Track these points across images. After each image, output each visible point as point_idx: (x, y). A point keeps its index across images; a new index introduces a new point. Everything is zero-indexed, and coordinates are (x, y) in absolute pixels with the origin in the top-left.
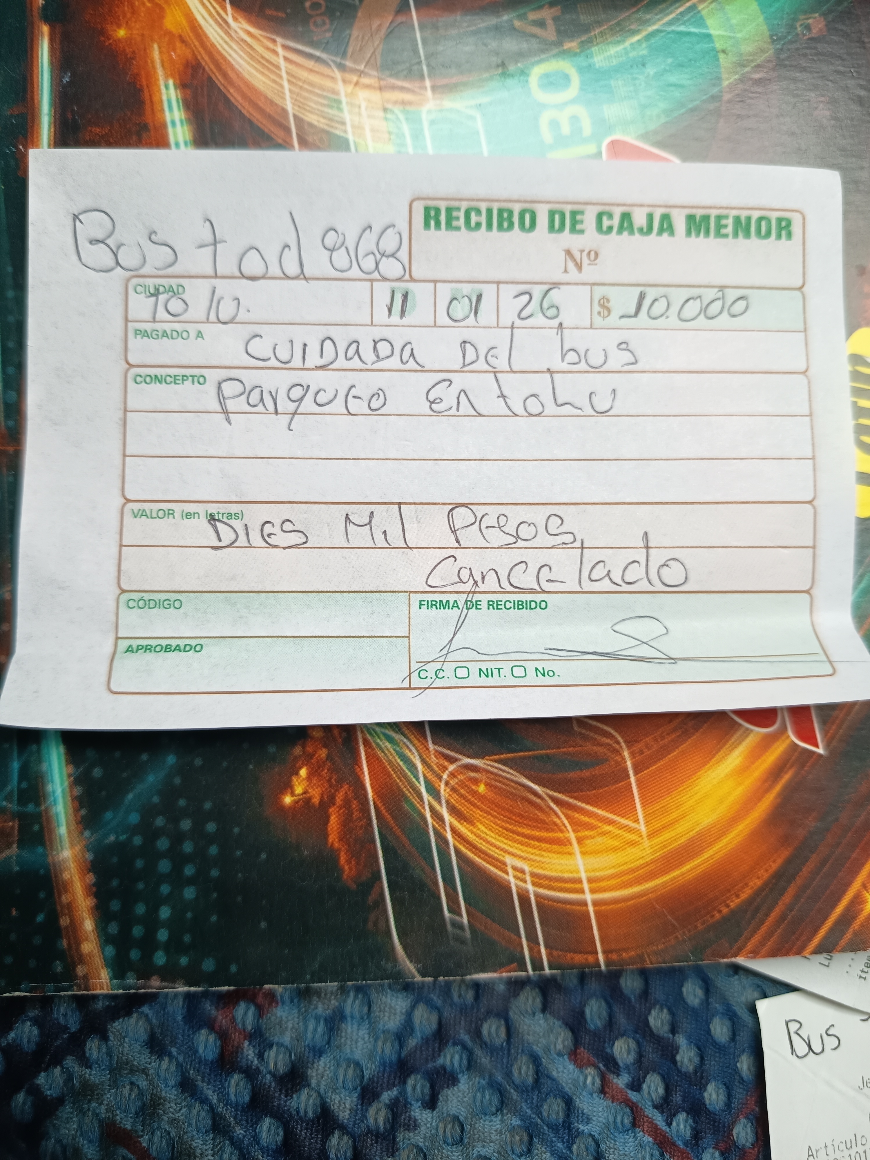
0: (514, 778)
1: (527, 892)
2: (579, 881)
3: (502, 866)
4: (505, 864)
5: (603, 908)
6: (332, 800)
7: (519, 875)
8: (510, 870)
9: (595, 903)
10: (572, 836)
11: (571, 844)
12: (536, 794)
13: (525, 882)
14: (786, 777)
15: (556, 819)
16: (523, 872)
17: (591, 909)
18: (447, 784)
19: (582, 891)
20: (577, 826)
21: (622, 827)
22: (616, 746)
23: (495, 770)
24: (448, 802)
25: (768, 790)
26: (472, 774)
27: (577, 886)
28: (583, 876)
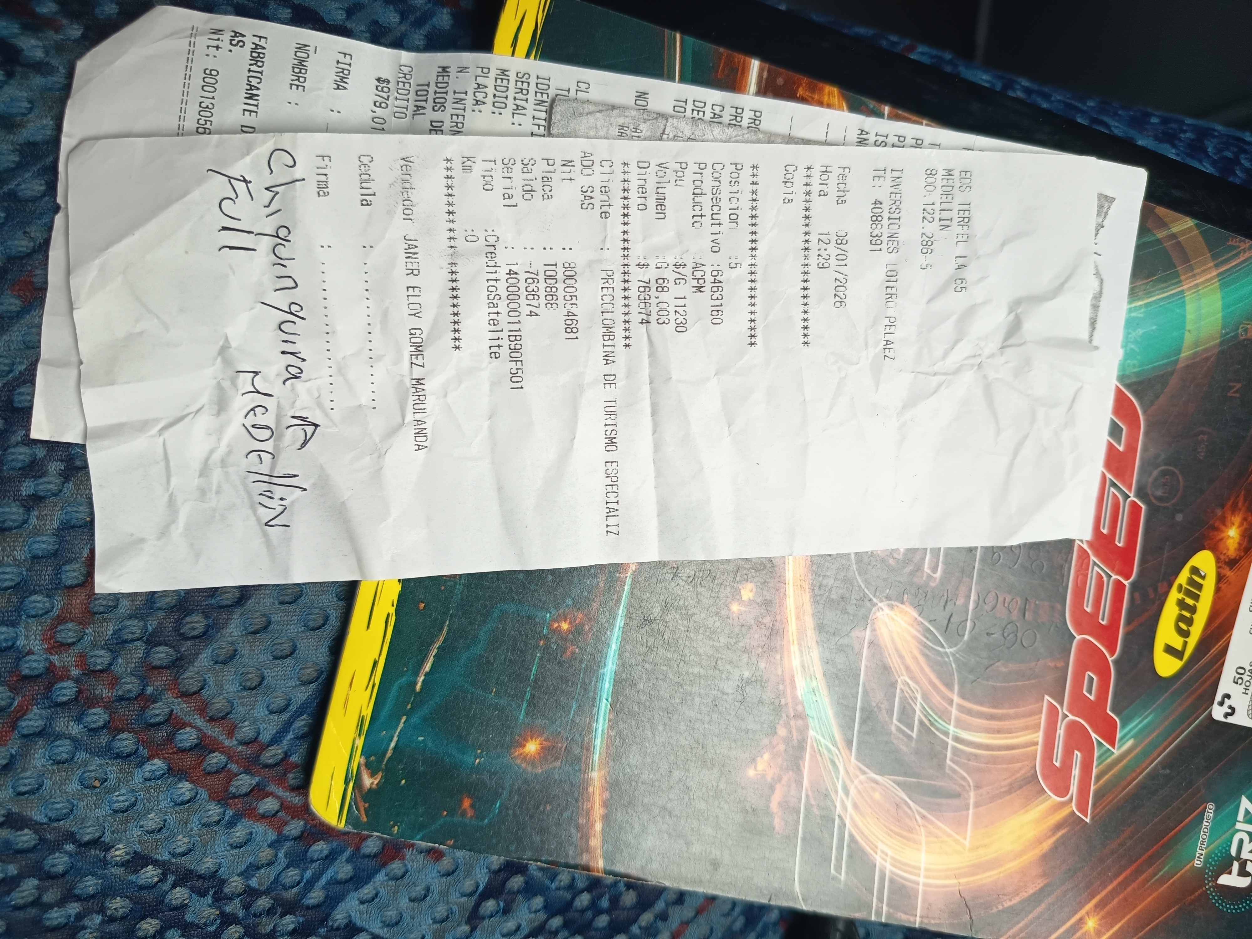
0: (898, 793)
1: (885, 868)
2: (919, 868)
3: (875, 848)
4: (876, 847)
5: (929, 889)
6: (780, 780)
7: (884, 856)
8: (879, 852)
9: (925, 885)
10: (923, 839)
11: (921, 844)
12: (910, 808)
13: (886, 861)
14: (1063, 831)
15: (917, 827)
16: (887, 855)
17: (921, 888)
18: (856, 787)
19: (919, 876)
20: (929, 833)
21: (956, 841)
22: (968, 788)
23: (888, 786)
24: (853, 799)
25: (1049, 837)
26: (873, 785)
27: (917, 871)
28: (923, 866)
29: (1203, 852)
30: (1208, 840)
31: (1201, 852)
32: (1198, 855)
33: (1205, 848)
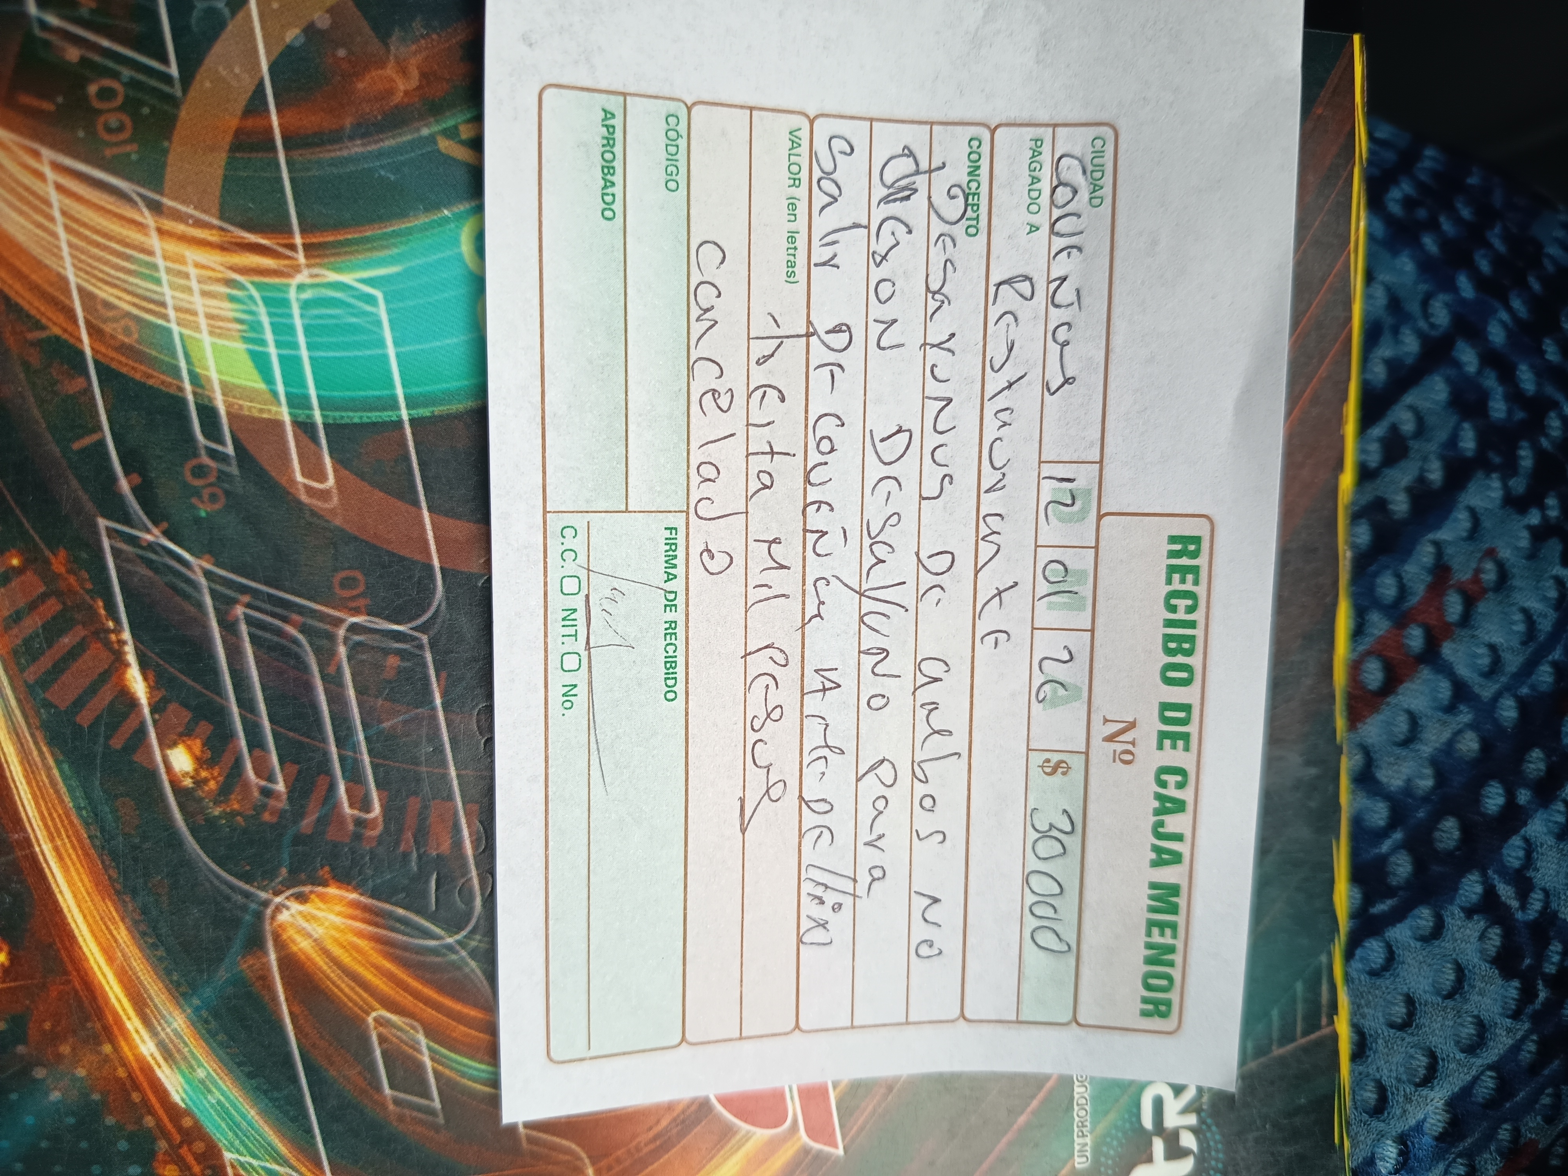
22: (580, 1165)
29: (1088, 1140)
30: (1091, 1117)
31: (1081, 1141)
32: (1077, 1148)
33: (1091, 1133)
